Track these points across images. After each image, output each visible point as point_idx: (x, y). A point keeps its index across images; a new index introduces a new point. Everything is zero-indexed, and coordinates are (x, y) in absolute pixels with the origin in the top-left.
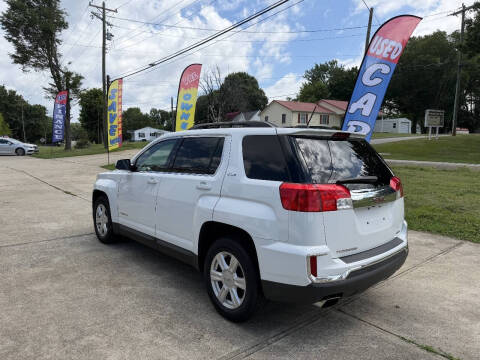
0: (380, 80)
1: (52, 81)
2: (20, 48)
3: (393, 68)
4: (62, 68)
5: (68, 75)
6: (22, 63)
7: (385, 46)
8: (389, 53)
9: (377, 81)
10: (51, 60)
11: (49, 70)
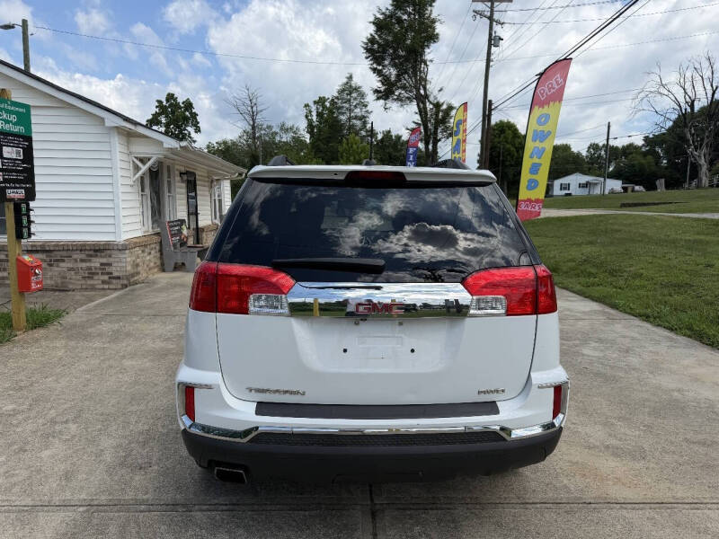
1: (417, 118)
2: (385, 80)
4: (431, 99)
5: (438, 106)
6: (385, 100)
10: (418, 90)
11: (415, 103)
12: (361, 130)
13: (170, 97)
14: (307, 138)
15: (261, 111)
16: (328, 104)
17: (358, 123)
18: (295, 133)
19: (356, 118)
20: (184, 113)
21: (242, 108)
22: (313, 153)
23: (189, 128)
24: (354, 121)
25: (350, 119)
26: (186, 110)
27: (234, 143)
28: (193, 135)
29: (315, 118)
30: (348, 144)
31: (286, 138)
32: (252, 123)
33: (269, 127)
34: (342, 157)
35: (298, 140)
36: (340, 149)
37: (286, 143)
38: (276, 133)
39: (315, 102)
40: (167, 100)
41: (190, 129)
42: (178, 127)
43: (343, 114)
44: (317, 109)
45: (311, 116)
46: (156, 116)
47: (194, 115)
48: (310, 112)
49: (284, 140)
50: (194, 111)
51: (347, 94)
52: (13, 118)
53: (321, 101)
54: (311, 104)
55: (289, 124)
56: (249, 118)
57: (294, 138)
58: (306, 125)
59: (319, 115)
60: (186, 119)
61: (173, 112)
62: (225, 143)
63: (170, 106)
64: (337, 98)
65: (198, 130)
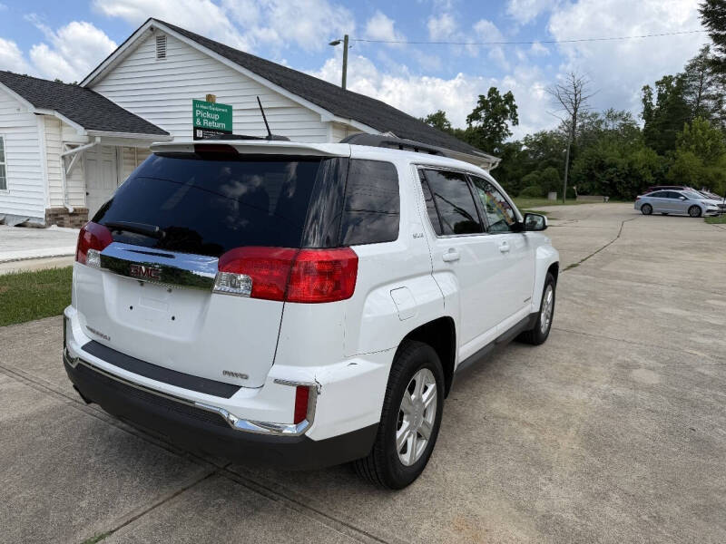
12: (714, 111)
13: (493, 91)
14: (642, 124)
15: (585, 98)
16: (674, 84)
17: (711, 103)
18: (624, 119)
19: (708, 97)
20: (503, 106)
21: (564, 97)
22: (643, 142)
23: (506, 121)
24: (706, 101)
25: (698, 100)
26: (507, 103)
27: (552, 134)
28: (511, 128)
29: (655, 101)
30: (690, 129)
31: (613, 125)
32: (573, 112)
33: (595, 115)
34: (680, 145)
35: (629, 128)
36: (679, 135)
37: (611, 131)
38: (601, 121)
39: (658, 83)
40: (489, 95)
41: (508, 122)
42: (496, 120)
43: (691, 93)
44: (660, 90)
45: (651, 99)
46: (477, 111)
47: (514, 108)
48: (650, 94)
49: (610, 128)
50: (514, 103)
51: (699, 70)
52: (216, 117)
53: (666, 81)
54: (653, 86)
55: (617, 111)
56: (570, 107)
57: (624, 125)
58: (643, 110)
59: (661, 97)
60: (505, 112)
61: (493, 106)
62: (543, 134)
63: (491, 101)
64: (684, 76)
65: (516, 122)
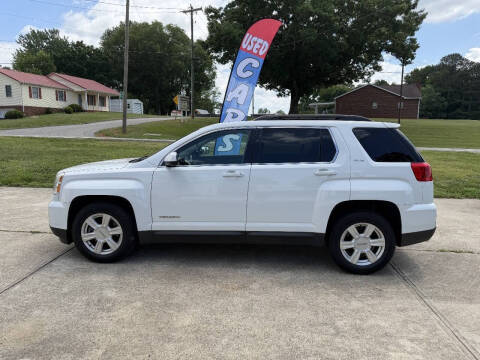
0: (251, 73)
3: (262, 62)
7: (255, 43)
8: (258, 50)
9: (249, 74)
